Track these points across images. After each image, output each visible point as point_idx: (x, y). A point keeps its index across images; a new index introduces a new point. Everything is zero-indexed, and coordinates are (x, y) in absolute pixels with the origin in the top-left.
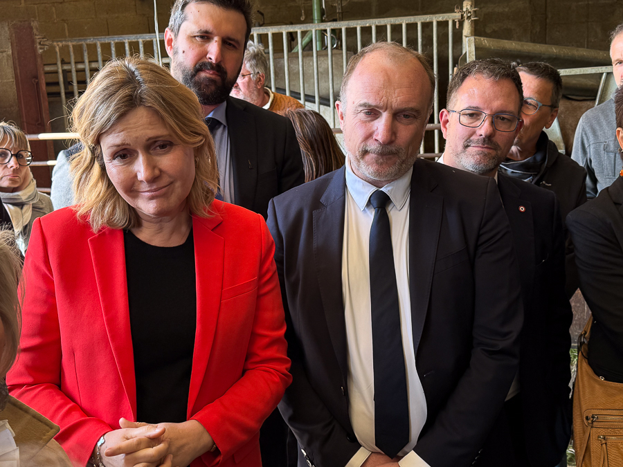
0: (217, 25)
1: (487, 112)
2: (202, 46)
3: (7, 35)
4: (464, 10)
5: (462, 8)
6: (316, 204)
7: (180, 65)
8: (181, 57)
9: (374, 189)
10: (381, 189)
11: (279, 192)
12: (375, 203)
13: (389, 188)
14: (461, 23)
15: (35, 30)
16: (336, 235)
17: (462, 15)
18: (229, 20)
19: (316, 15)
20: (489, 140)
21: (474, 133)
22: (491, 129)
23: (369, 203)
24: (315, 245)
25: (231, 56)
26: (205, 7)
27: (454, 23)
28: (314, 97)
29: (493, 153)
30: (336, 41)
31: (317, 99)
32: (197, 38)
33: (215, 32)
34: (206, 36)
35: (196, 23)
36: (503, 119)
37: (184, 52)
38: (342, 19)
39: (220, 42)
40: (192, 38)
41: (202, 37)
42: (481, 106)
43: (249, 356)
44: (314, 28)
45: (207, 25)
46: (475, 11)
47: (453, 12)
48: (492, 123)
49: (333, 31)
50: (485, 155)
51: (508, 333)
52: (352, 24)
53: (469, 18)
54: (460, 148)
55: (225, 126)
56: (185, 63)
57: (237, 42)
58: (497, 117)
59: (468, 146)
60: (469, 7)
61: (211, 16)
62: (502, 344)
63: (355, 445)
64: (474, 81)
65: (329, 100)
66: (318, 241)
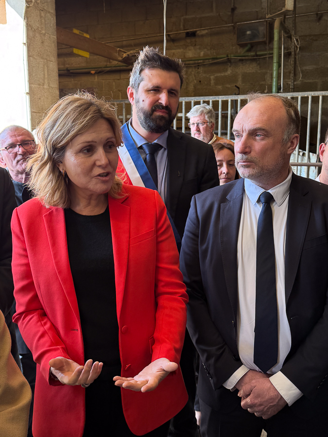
0: (164, 82)
2: (155, 95)
6: (223, 199)
8: (141, 104)
10: (268, 191)
11: (199, 191)
12: (263, 200)
13: (274, 191)
16: (235, 219)
19: (274, 89)
24: (220, 226)
25: (173, 100)
26: (155, 71)
32: (152, 91)
33: (163, 87)
34: (157, 90)
37: (143, 101)
39: (167, 92)
40: (148, 91)
41: (154, 90)
45: (157, 82)
55: (165, 149)
56: (145, 108)
61: (160, 77)
63: (238, 363)
66: (223, 223)
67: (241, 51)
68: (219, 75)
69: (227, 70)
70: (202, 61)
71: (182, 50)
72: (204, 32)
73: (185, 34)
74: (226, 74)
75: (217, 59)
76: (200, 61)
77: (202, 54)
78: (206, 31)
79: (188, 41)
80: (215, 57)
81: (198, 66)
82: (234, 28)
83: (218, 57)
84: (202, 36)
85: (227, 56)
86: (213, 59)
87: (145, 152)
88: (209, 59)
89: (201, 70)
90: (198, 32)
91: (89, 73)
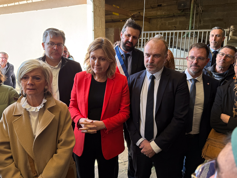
0: (132, 33)
1: (196, 57)
2: (128, 37)
3: (113, 31)
4: (231, 28)
5: (230, 28)
6: (139, 77)
7: (122, 41)
9: (152, 74)
14: (229, 32)
15: (119, 30)
17: (230, 30)
18: (135, 32)
19: (190, 28)
20: (196, 64)
21: (193, 63)
22: (196, 62)
23: (150, 78)
25: (135, 41)
26: (130, 28)
27: (227, 32)
28: (184, 49)
29: (198, 68)
30: (196, 35)
31: (184, 50)
33: (131, 35)
34: (129, 35)
35: (127, 32)
36: (201, 59)
37: (124, 38)
38: (198, 29)
40: (126, 35)
41: (128, 35)
42: (194, 56)
43: (119, 110)
44: (190, 31)
45: (130, 33)
46: (234, 29)
47: (227, 29)
48: (197, 60)
49: (196, 32)
50: (195, 69)
51: (182, 114)
52: (201, 31)
53: (232, 31)
54: (189, 67)
56: (124, 41)
57: (136, 37)
58: (199, 58)
59: (191, 66)
60: (232, 28)
61: (131, 31)
62: (180, 117)
63: (141, 137)
64: (193, 49)
65: (188, 50)
66: (137, 86)
67: (179, 12)
68: (170, 21)
69: (173, 20)
70: (163, 16)
71: (156, 12)
72: (165, 5)
73: (157, 5)
74: (173, 21)
75: (169, 15)
76: (162, 16)
77: (164, 13)
78: (166, 4)
79: (158, 8)
80: (169, 14)
81: (162, 18)
82: (177, 3)
83: (170, 14)
84: (164, 6)
85: (173, 14)
86: (168, 15)
87: (124, 57)
88: (166, 15)
89: (163, 19)
90: (162, 5)
91: (120, 21)
